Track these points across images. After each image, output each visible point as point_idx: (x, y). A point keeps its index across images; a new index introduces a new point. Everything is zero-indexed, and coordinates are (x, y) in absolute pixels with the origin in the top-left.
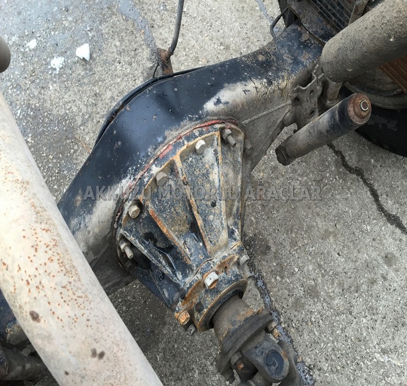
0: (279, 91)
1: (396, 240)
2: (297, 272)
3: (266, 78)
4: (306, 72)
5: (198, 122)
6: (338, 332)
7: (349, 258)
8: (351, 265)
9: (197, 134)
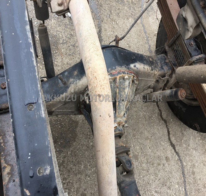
0: (154, 74)
1: (172, 153)
2: (132, 147)
3: (151, 67)
4: (164, 73)
5: (127, 69)
6: (141, 176)
7: (153, 151)
8: (153, 154)
9: (126, 73)
